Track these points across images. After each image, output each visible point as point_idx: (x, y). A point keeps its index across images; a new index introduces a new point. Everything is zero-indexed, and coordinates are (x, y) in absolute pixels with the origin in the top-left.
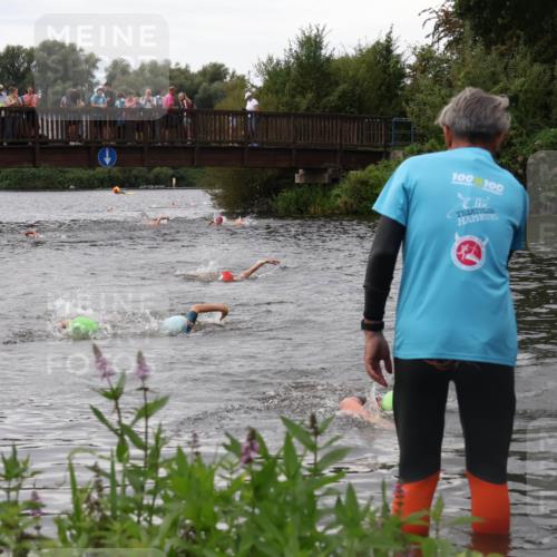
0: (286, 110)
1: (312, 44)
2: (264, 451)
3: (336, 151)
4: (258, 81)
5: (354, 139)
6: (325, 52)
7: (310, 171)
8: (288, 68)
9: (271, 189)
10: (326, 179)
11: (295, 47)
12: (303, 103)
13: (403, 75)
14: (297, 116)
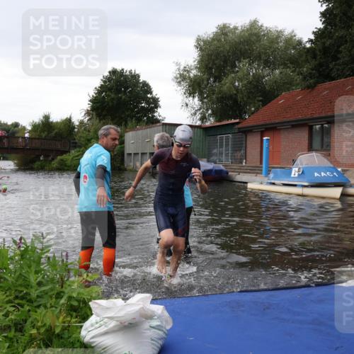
0: (37, 137)
1: (47, 117)
2: (25, 244)
3: (52, 151)
4: (29, 128)
5: (59, 146)
6: (51, 120)
7: (46, 156)
8: (39, 124)
9: (33, 161)
10: (50, 158)
11: (42, 118)
12: (44, 135)
13: (75, 128)
14: (42, 139)
